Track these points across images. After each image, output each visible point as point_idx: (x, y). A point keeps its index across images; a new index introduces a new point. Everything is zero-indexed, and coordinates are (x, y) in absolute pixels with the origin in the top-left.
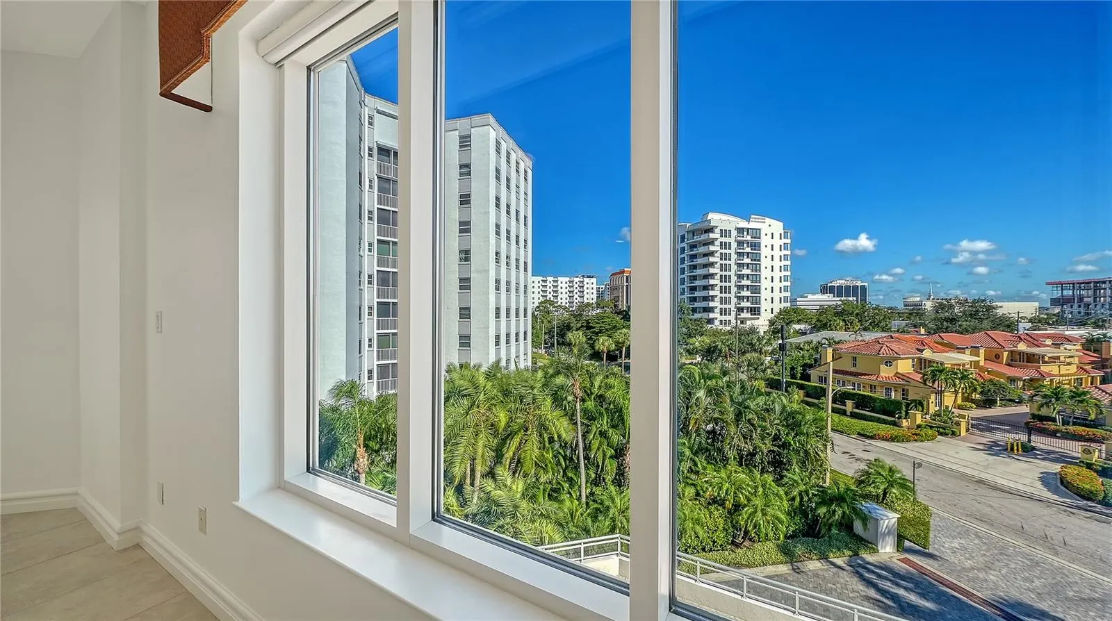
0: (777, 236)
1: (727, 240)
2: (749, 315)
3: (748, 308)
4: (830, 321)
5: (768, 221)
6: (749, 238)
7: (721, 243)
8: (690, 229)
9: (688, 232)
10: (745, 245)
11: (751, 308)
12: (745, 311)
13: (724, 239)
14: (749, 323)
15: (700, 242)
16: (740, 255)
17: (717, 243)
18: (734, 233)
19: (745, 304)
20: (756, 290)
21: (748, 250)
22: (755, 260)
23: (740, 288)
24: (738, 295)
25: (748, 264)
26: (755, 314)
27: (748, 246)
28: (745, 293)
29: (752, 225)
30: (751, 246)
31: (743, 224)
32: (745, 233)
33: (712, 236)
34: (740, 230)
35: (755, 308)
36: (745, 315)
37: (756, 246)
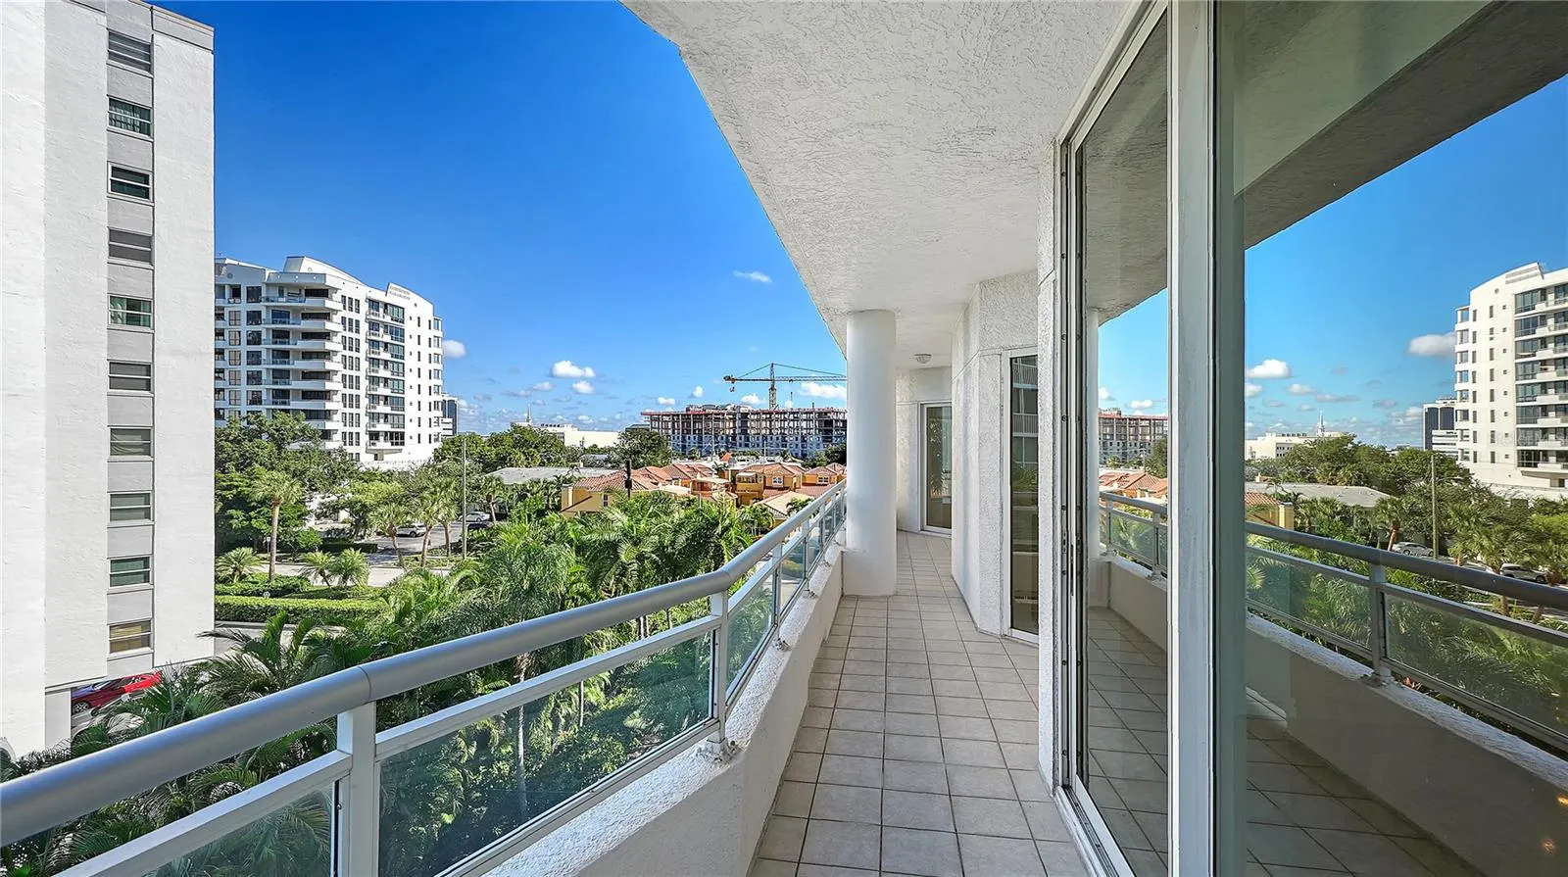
0: (424, 324)
1: (354, 316)
2: (388, 445)
3: (386, 433)
4: (510, 454)
5: (413, 296)
6: (388, 319)
7: (343, 319)
8: (273, 281)
9: (267, 285)
10: (382, 330)
11: (391, 433)
12: (382, 438)
13: (348, 314)
14: (387, 457)
15: (296, 310)
16: (373, 344)
17: (337, 318)
18: (364, 307)
19: (382, 427)
20: (398, 403)
21: (387, 338)
22: (397, 357)
23: (374, 399)
24: (373, 411)
25: (386, 361)
26: (397, 444)
27: (385, 332)
28: (382, 409)
29: (389, 299)
30: (391, 333)
31: (378, 295)
32: (381, 310)
33: (329, 304)
34: (374, 304)
35: (397, 433)
36: (382, 444)
37: (398, 333)
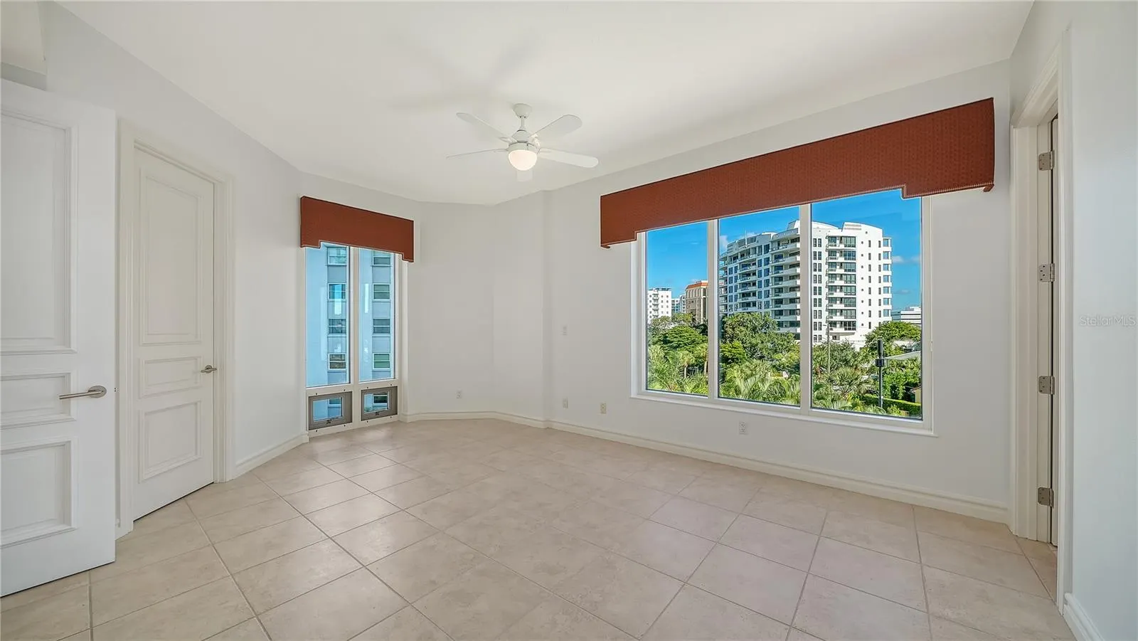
0: (875, 244)
1: (817, 249)
2: (842, 330)
3: (841, 322)
5: (864, 227)
6: (842, 247)
8: (775, 239)
9: (772, 242)
10: (838, 255)
11: (845, 323)
12: (838, 325)
13: (813, 249)
14: (842, 338)
15: (786, 252)
16: (832, 265)
18: (825, 242)
19: (838, 318)
20: (851, 302)
21: (841, 260)
22: (849, 270)
23: (832, 300)
24: (831, 308)
25: (841, 275)
26: (850, 329)
27: (841, 256)
28: (838, 306)
29: (845, 233)
30: (845, 255)
31: (835, 232)
32: (838, 242)
34: (832, 239)
35: (849, 322)
36: (839, 329)
37: (851, 255)
